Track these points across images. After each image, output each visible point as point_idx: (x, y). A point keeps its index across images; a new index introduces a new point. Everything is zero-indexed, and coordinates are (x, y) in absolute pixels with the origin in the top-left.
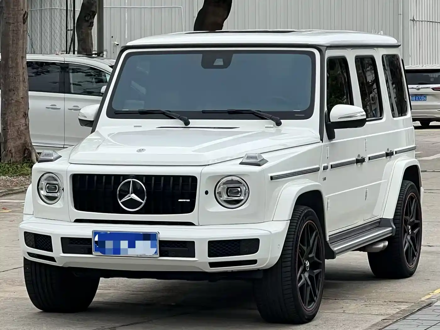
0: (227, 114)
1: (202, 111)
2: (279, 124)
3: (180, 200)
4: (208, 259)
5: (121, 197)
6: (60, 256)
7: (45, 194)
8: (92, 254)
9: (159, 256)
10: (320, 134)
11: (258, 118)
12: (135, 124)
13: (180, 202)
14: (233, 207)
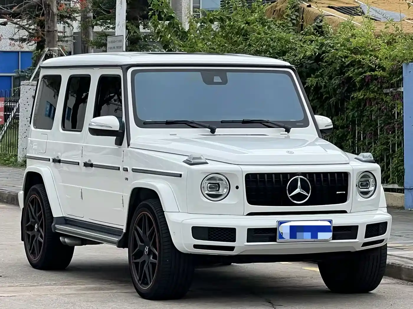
0: (241, 123)
1: (222, 121)
2: (288, 131)
4: (364, 239)
5: (290, 192)
6: (245, 245)
7: (207, 192)
8: (276, 241)
9: (332, 239)
11: (266, 127)
12: (171, 133)
13: (338, 194)
14: (367, 197)
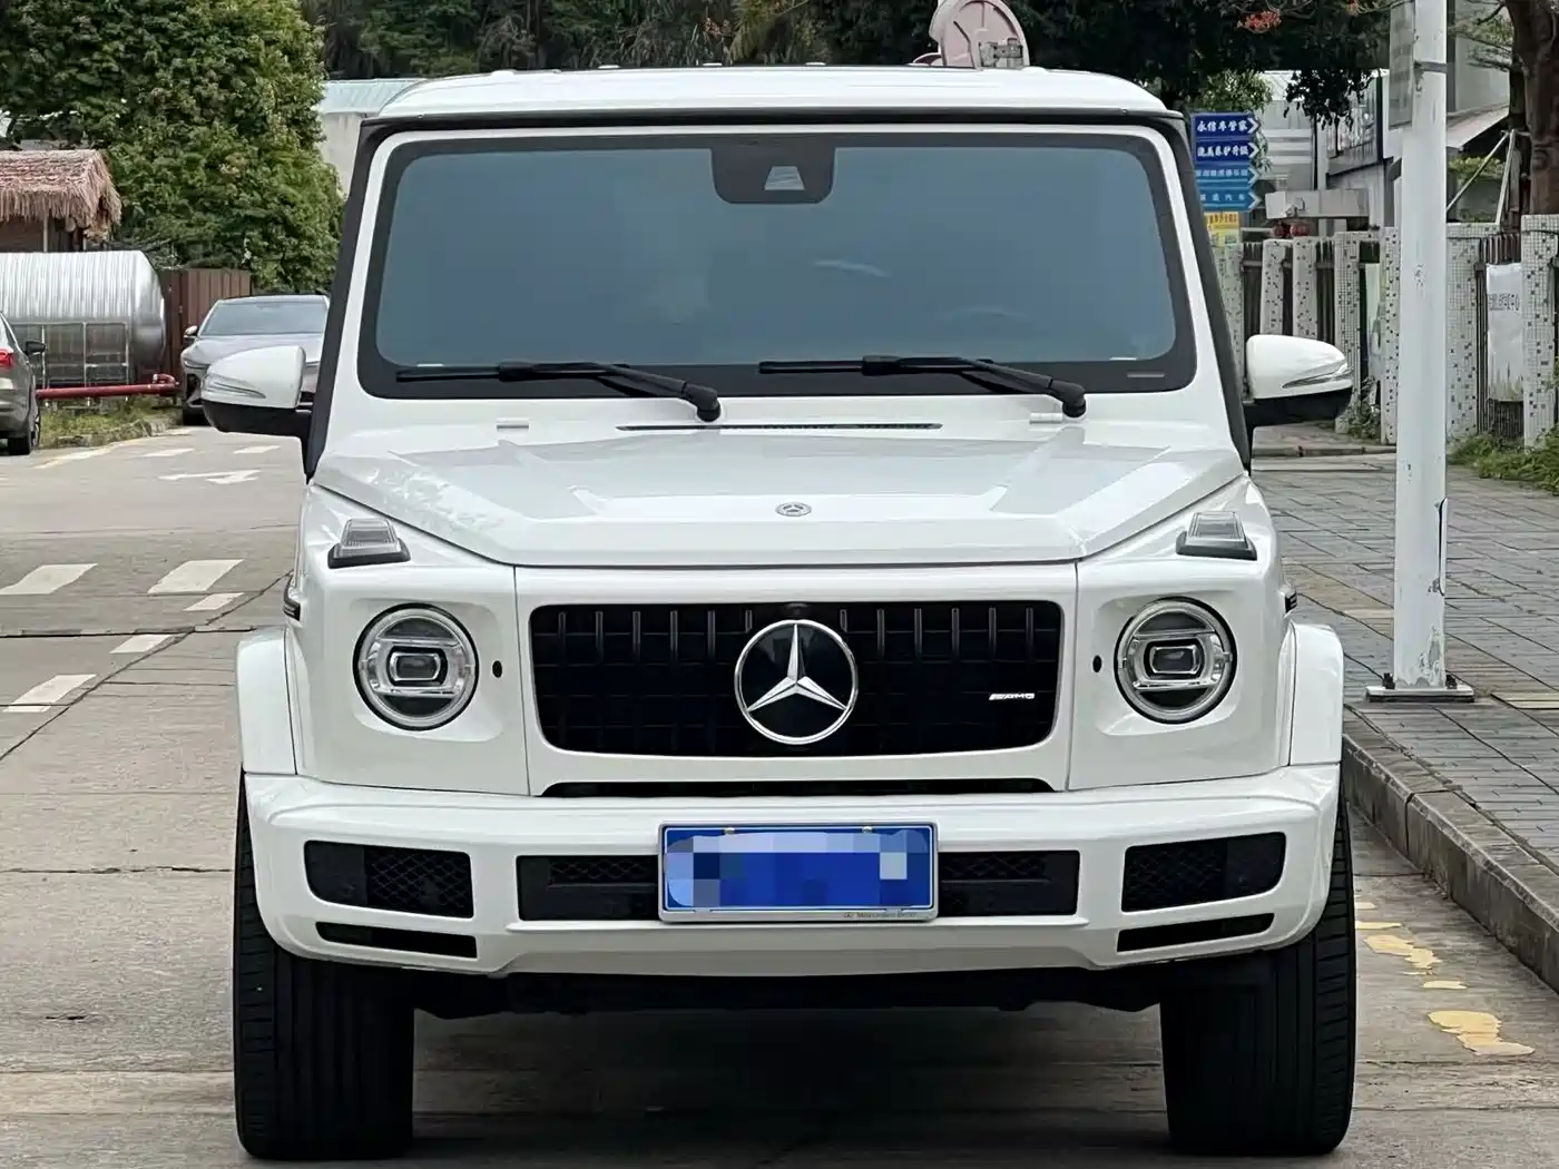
0: (860, 374)
1: (762, 364)
2: (1074, 409)
3: (993, 697)
4: (1121, 916)
5: (753, 692)
6: (509, 930)
7: (386, 688)
9: (937, 912)
10: (1236, 446)
11: (976, 387)
12: (503, 420)
13: (995, 701)
14: (1179, 718)
